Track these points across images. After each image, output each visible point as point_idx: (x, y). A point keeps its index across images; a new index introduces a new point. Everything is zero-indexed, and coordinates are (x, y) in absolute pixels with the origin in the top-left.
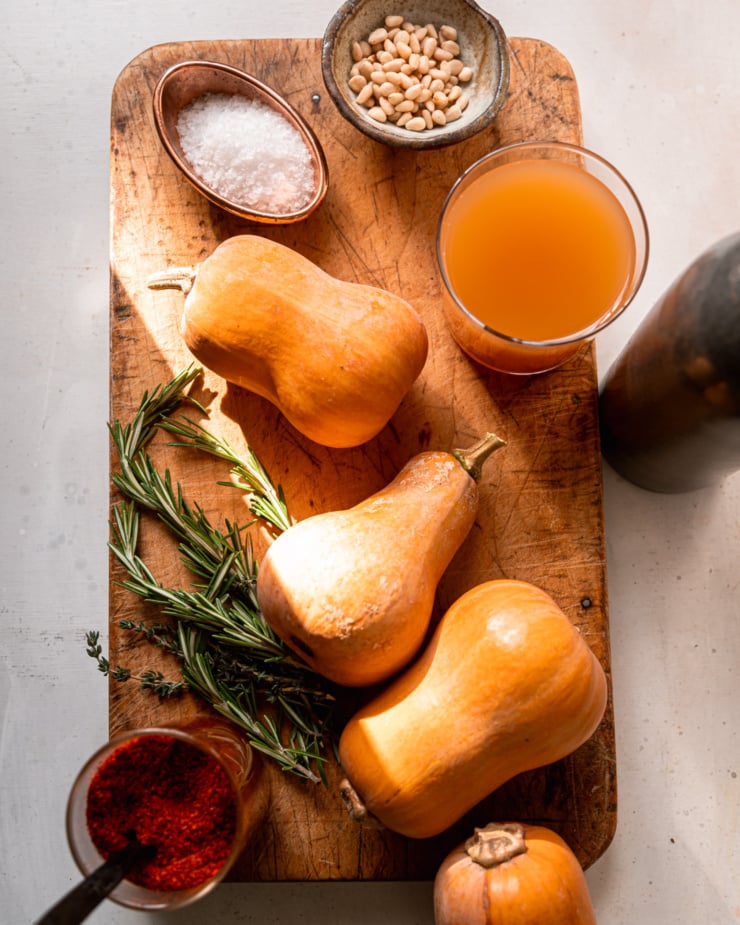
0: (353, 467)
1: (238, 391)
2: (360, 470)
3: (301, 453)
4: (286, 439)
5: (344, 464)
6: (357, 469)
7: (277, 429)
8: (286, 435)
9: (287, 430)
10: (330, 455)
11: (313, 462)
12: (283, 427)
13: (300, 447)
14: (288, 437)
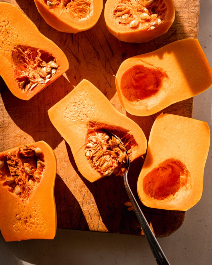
0: (94, 65)
1: (50, 28)
2: (96, 66)
3: (73, 56)
4: (68, 50)
5: (90, 63)
6: (95, 65)
7: (64, 46)
8: (68, 48)
9: (68, 47)
10: (85, 59)
11: (78, 61)
12: (67, 45)
13: (73, 54)
14: (68, 49)
